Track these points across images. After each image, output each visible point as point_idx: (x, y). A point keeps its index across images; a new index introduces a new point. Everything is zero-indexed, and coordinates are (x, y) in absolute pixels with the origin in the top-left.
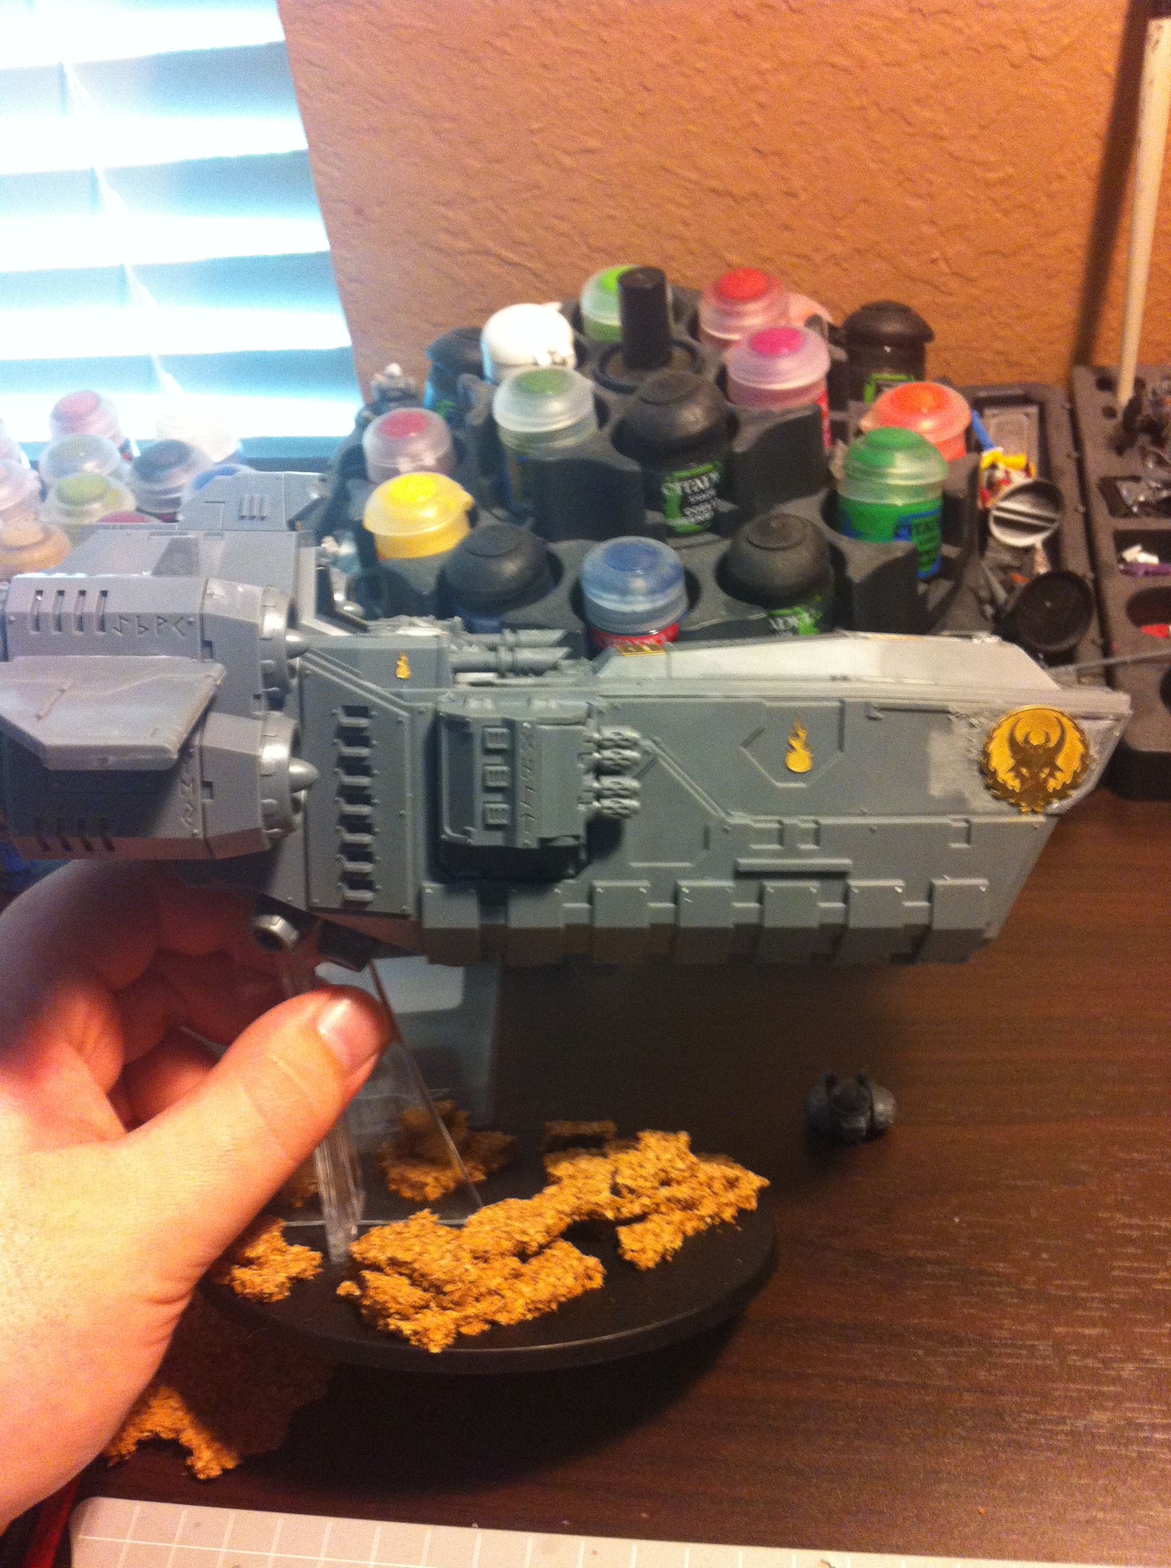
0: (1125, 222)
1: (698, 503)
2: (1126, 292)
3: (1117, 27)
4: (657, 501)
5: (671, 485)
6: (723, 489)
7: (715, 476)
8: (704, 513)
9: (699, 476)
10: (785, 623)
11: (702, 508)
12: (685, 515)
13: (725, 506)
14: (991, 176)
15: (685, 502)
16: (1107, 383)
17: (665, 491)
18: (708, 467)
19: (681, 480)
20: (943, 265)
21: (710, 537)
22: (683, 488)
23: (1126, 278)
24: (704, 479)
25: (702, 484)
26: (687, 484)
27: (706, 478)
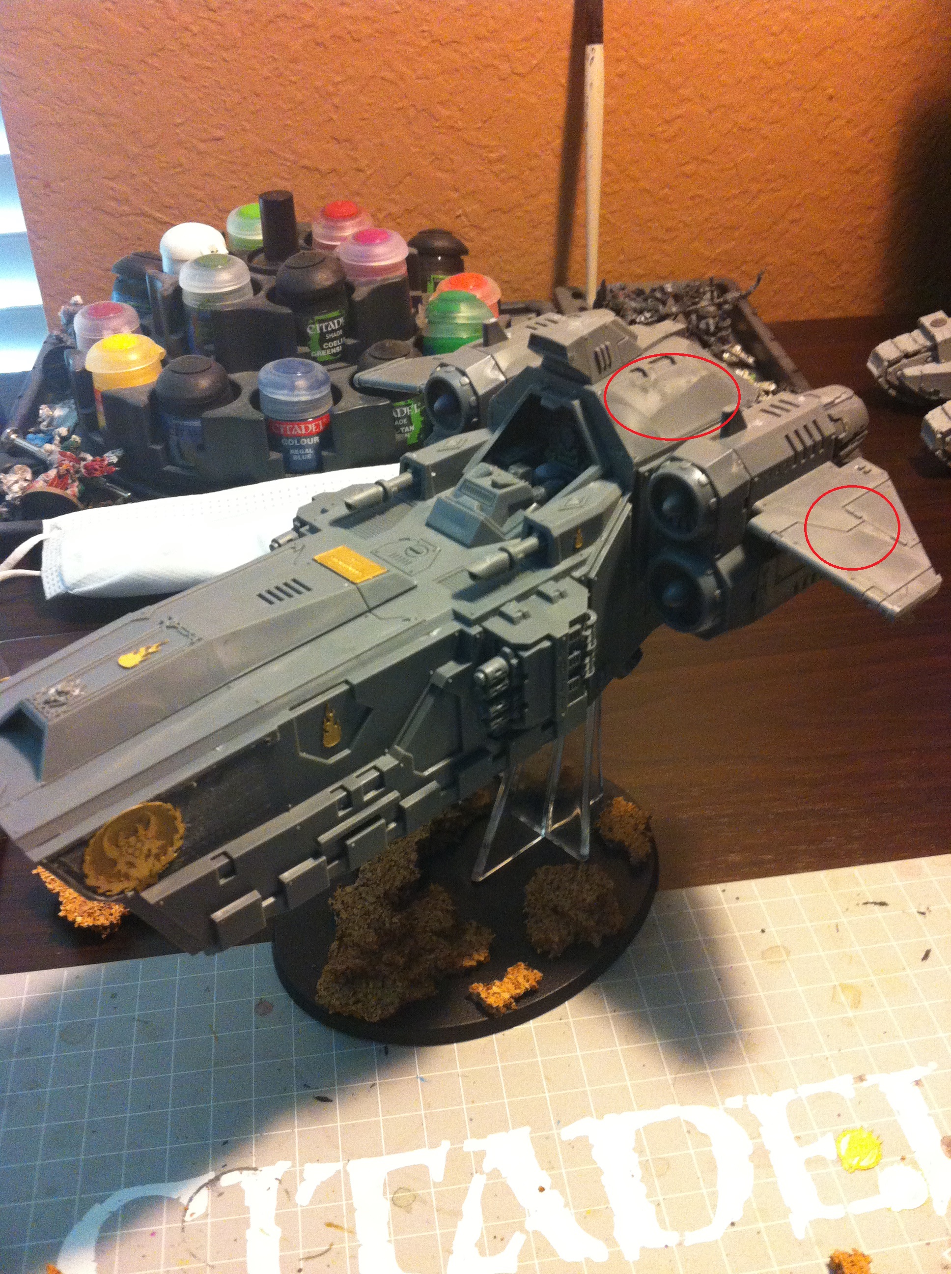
0: (581, 185)
1: (332, 340)
2: (585, 237)
3: (566, 53)
4: (304, 339)
5: (313, 326)
6: (348, 330)
7: (341, 320)
8: (336, 347)
9: (332, 319)
10: (402, 412)
11: (335, 343)
12: (323, 349)
13: (350, 342)
14: (493, 156)
15: (323, 338)
16: (579, 295)
17: (308, 330)
18: (335, 314)
19: (320, 321)
21: (340, 364)
22: (321, 329)
23: (585, 226)
24: (334, 322)
25: (334, 325)
26: (324, 325)
27: (336, 321)
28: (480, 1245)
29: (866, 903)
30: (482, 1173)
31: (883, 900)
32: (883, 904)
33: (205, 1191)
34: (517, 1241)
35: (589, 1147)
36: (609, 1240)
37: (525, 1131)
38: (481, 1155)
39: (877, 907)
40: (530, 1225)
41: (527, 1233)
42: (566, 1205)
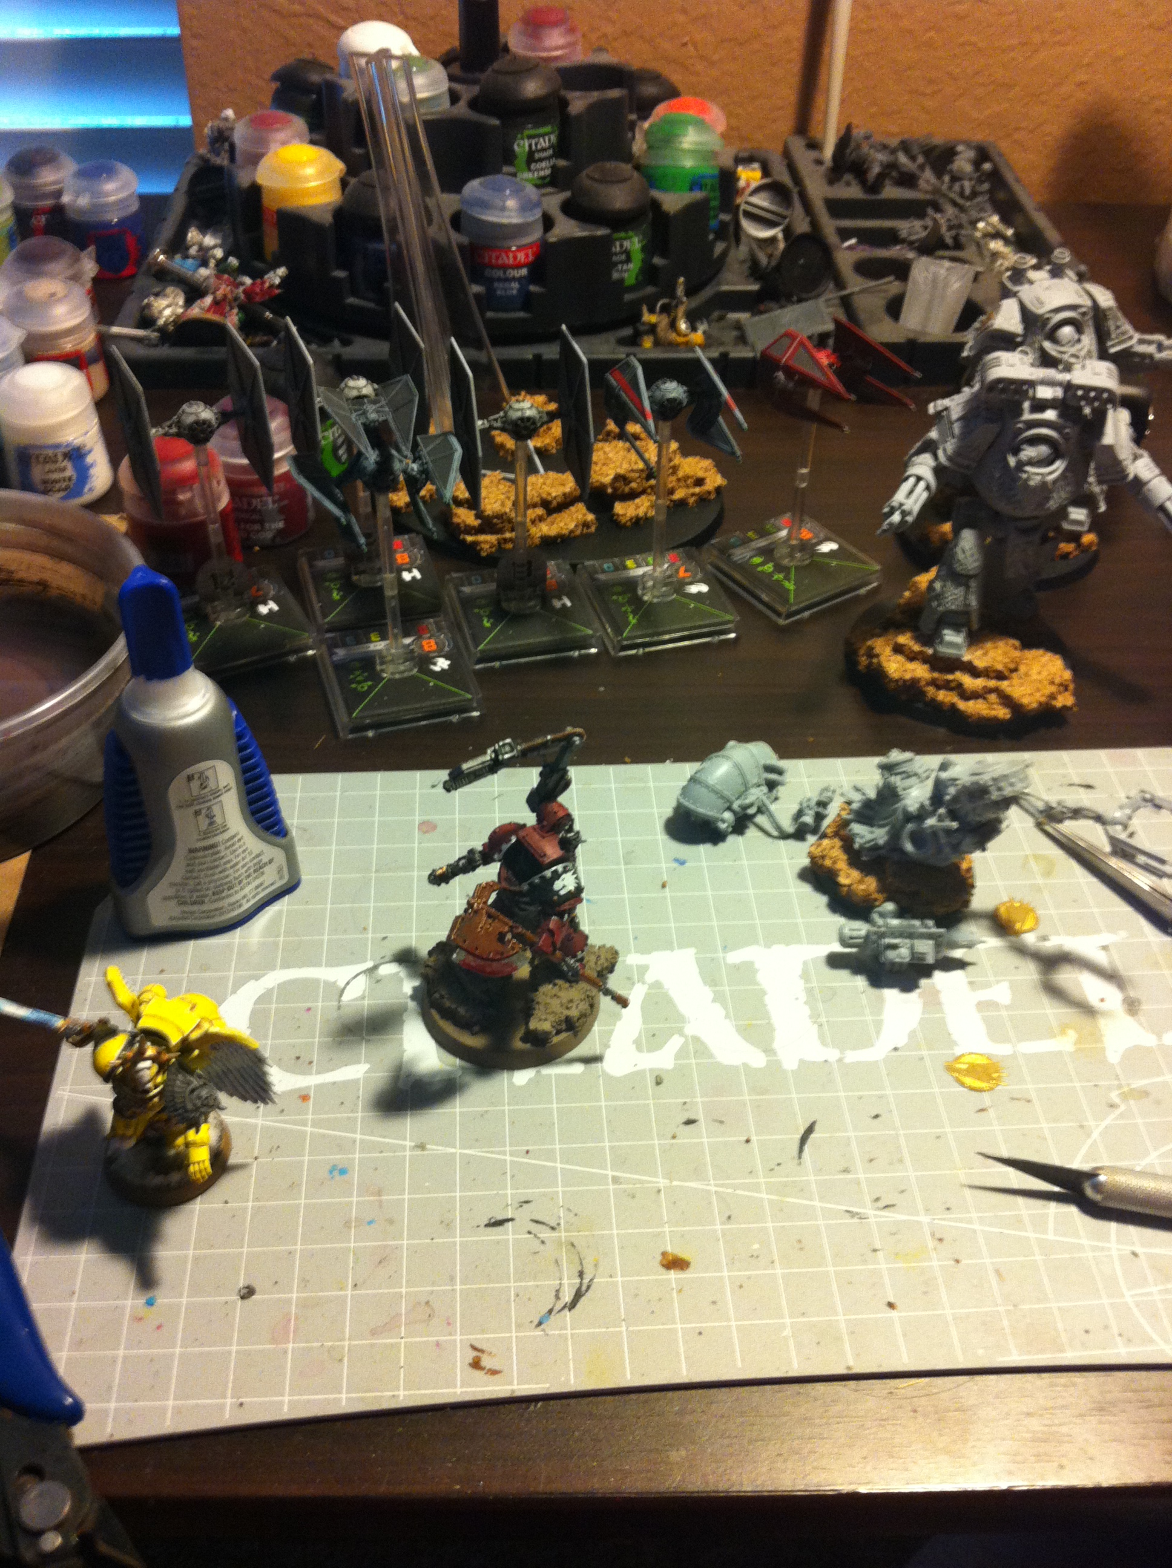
1: (541, 160)
4: (509, 157)
5: (522, 142)
6: (561, 149)
7: (553, 138)
8: (544, 169)
9: (543, 135)
10: (621, 246)
11: (544, 164)
12: (529, 170)
13: (562, 163)
15: (531, 158)
16: (814, 145)
17: (516, 147)
18: (547, 129)
19: (530, 137)
20: (690, 47)
21: (549, 190)
22: (530, 146)
24: (545, 139)
25: (543, 143)
26: (533, 142)
27: (547, 138)
28: (638, 1044)
29: (1071, 785)
30: (644, 983)
31: (1091, 783)
32: (1089, 787)
33: (362, 978)
34: (675, 1043)
35: (755, 971)
36: (769, 1051)
37: (691, 952)
38: (643, 969)
39: (1081, 790)
40: (689, 1030)
41: (686, 1037)
42: (727, 1016)
